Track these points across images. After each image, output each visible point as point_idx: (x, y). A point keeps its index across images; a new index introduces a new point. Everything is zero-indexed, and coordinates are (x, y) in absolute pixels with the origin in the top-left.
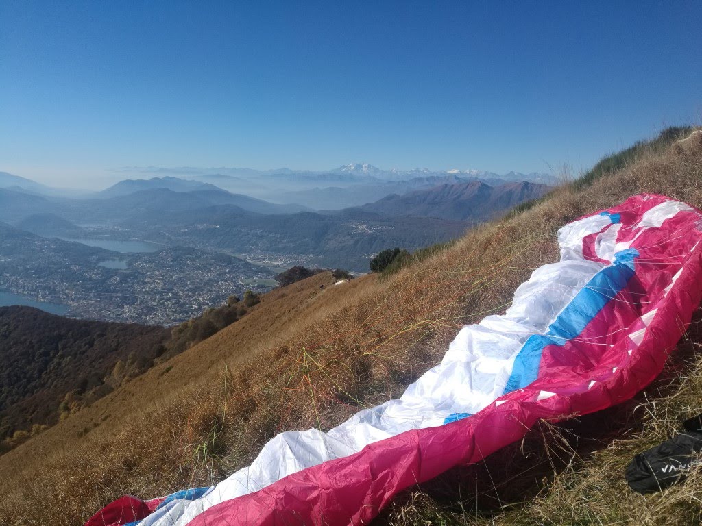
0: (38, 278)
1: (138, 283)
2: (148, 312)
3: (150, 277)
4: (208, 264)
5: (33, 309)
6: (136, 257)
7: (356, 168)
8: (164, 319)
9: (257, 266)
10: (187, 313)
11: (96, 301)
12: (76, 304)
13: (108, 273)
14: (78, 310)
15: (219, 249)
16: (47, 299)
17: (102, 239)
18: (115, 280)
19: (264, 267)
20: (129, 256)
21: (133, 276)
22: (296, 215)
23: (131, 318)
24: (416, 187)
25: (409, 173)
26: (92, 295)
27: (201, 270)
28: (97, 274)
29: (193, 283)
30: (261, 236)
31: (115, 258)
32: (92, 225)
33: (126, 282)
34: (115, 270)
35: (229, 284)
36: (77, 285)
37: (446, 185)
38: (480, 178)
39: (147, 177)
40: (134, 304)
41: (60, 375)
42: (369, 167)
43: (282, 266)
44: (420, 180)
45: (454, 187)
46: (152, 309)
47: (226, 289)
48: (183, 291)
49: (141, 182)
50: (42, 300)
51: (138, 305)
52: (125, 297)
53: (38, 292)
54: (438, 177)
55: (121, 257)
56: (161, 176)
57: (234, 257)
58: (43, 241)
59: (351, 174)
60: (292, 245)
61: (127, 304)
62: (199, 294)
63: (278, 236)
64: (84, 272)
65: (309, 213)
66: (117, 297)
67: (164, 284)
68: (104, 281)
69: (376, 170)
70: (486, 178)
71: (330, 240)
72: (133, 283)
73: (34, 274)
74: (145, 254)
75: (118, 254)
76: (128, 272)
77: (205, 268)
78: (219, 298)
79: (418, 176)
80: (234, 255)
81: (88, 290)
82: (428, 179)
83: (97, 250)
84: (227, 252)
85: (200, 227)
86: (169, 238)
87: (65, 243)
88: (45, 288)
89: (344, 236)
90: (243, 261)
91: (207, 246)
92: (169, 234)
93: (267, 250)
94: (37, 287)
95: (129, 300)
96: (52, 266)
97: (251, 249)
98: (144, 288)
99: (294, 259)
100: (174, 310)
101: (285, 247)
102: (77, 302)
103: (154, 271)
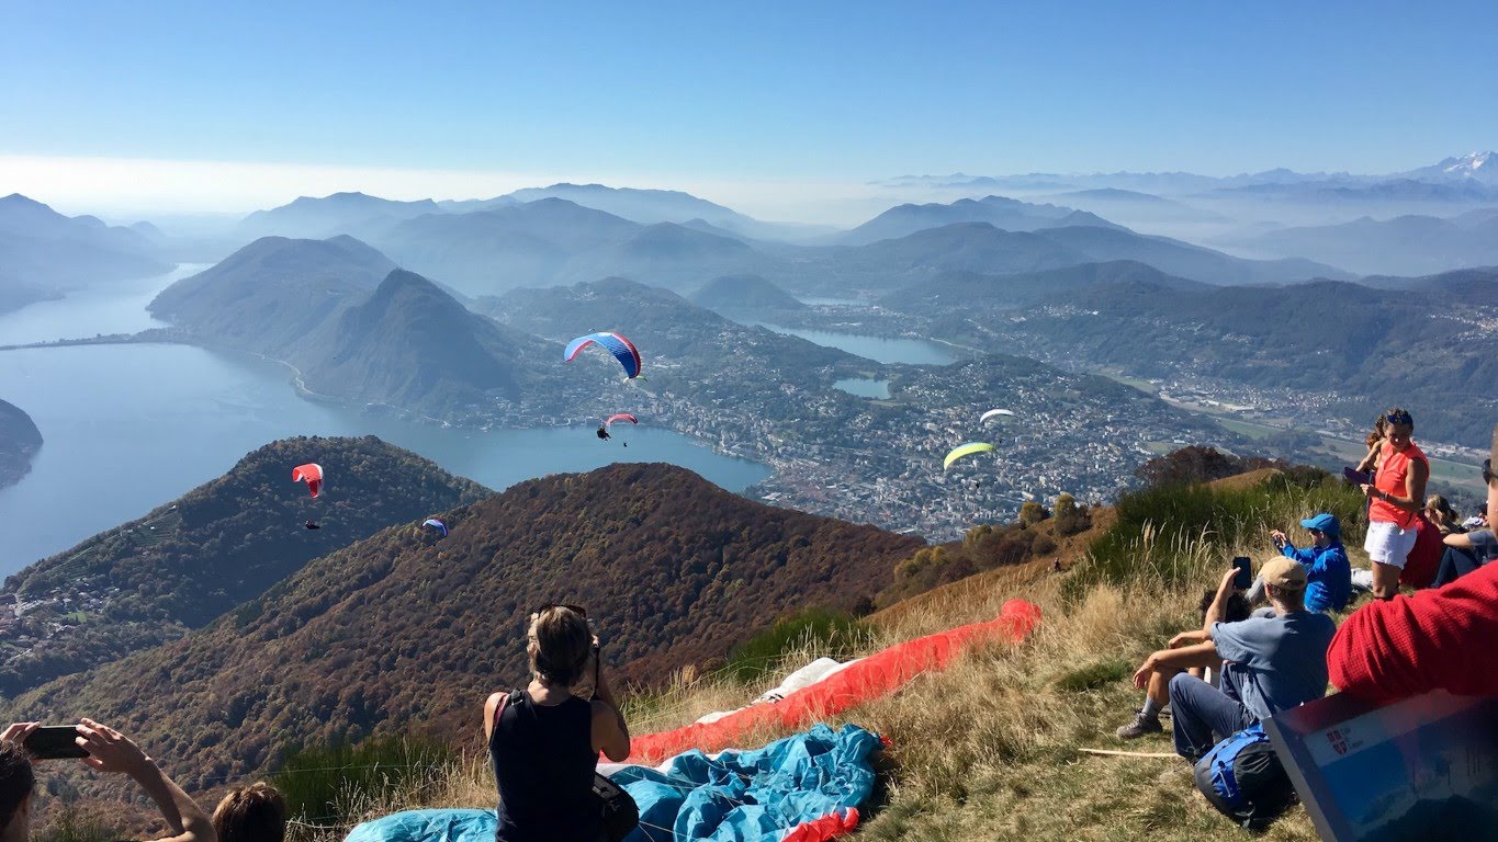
0: (722, 405)
1: (909, 432)
2: (924, 497)
3: (934, 421)
4: (1065, 400)
6: (909, 374)
7: (1489, 163)
8: (959, 516)
9: (1184, 413)
10: (1009, 508)
11: (822, 464)
12: (784, 465)
13: (851, 405)
14: (788, 479)
15: (1097, 367)
16: (734, 451)
17: (844, 332)
18: (862, 421)
19: (1203, 416)
20: (894, 370)
21: (900, 416)
22: (1298, 288)
23: (889, 506)
26: (815, 449)
27: (1049, 412)
28: (829, 405)
29: (1027, 440)
30: (1201, 340)
31: (867, 374)
32: (828, 302)
33: (886, 428)
34: (865, 399)
35: (1110, 451)
36: (789, 426)
39: (948, 198)
40: (897, 476)
43: (1250, 416)
46: (933, 492)
47: (1104, 461)
48: (1004, 459)
49: (935, 209)
50: (725, 451)
51: (906, 479)
52: (881, 460)
53: (720, 436)
55: (879, 371)
56: (978, 194)
57: (1129, 387)
58: (736, 332)
60: (1280, 364)
61: (883, 476)
62: (1039, 467)
63: (1243, 339)
64: (803, 400)
65: (1335, 284)
66: (864, 458)
68: (840, 422)
72: (898, 432)
73: (715, 396)
74: (929, 368)
75: (871, 364)
76: (891, 405)
77: (1058, 409)
78: (1084, 481)
80: (1127, 383)
81: (809, 438)
83: (835, 355)
84: (1114, 373)
85: (1054, 312)
86: (984, 337)
87: (774, 337)
88: (731, 427)
89: (1436, 348)
90: (1148, 396)
91: (1067, 358)
92: (984, 325)
93: (1214, 373)
94: (718, 425)
95: (888, 467)
96: (746, 383)
97: (1172, 369)
98: (921, 443)
99: (1287, 399)
100: (980, 498)
101: (1261, 369)
102: (788, 460)
103: (944, 406)
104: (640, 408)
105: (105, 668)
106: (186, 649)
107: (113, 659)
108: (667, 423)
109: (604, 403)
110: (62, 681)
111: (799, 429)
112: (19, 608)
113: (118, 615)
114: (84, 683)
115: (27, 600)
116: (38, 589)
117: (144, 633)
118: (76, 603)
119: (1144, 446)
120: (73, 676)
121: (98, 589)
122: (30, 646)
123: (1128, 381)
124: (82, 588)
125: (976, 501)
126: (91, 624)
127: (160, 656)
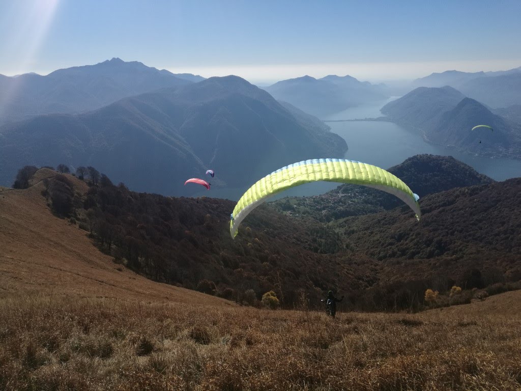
105: (362, 216)
106: (386, 215)
107: (364, 214)
110: (350, 217)
112: (340, 195)
113: (366, 202)
114: (356, 219)
115: (343, 193)
116: (345, 191)
117: (373, 208)
118: (355, 196)
120: (353, 217)
121: (362, 193)
122: (342, 206)
124: (357, 192)
126: (358, 203)
127: (378, 216)
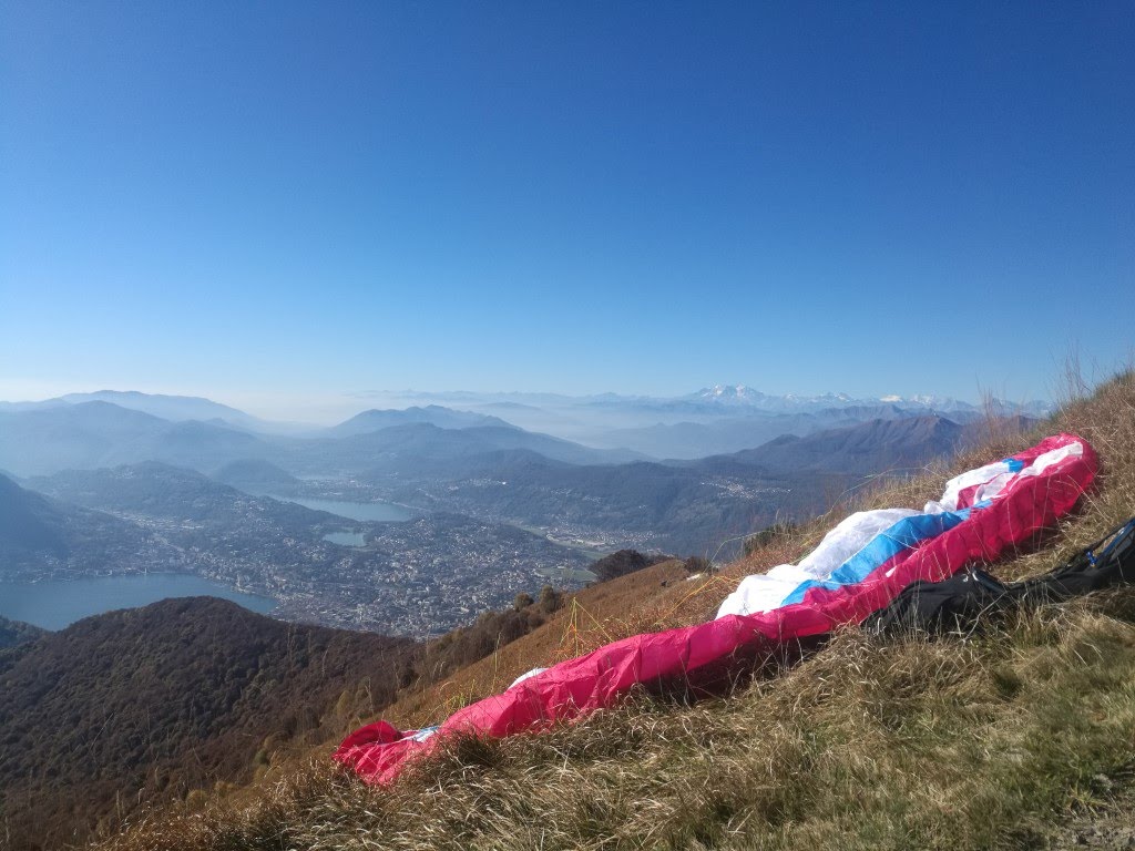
0: (238, 556)
1: (380, 569)
2: (392, 616)
3: (398, 561)
4: (487, 542)
5: (227, 603)
6: (379, 528)
7: (725, 392)
8: (417, 628)
9: (563, 548)
10: (452, 620)
11: (316, 596)
12: (287, 598)
13: (336, 552)
14: (290, 608)
15: (506, 519)
16: (248, 589)
17: (330, 499)
18: (345, 563)
19: (574, 550)
20: (368, 526)
21: (373, 558)
22: (629, 466)
23: (366, 624)
24: (828, 424)
25: (814, 401)
26: (310, 585)
27: (477, 551)
28: (320, 552)
29: (463, 571)
30: (570, 500)
31: (349, 529)
32: (318, 478)
33: (363, 567)
34: (347, 547)
35: (518, 575)
36: (290, 569)
37: (879, 422)
38: (938, 409)
39: (402, 406)
40: (372, 602)
41: (258, 708)
42: (747, 390)
43: (602, 549)
44: (833, 412)
45: (892, 426)
46: (398, 612)
47: (514, 584)
48: (447, 585)
49: (393, 413)
50: (241, 590)
51: (378, 604)
52: (360, 591)
53: (236, 578)
54: (865, 408)
55: (357, 527)
56: (423, 404)
57: (528, 532)
58: (248, 501)
59: (716, 402)
60: (619, 514)
61: (361, 602)
62: (472, 590)
63: (597, 499)
64: (301, 549)
65: (647, 464)
66: (347, 590)
67: (420, 572)
68: (329, 564)
69: (759, 396)
70: (947, 410)
71: (680, 507)
72: (372, 570)
73: (232, 549)
74: (393, 524)
75: (351, 522)
76: (366, 551)
77: (483, 548)
78: (502, 597)
79: (828, 407)
80: (529, 529)
81: (306, 577)
82: (847, 411)
83: (323, 517)
84: (518, 523)
85: (477, 483)
86: (431, 501)
87: (279, 504)
88: (245, 572)
89: (705, 503)
90: (541, 538)
91: (487, 514)
92: (431, 493)
93: (580, 522)
94: (234, 570)
95: (365, 595)
96: (258, 538)
97: (554, 519)
98: (388, 577)
99: (622, 537)
100: (432, 614)
101: (605, 519)
102: (289, 595)
103: (405, 550)
104: (171, 560)
108: (193, 570)
109: (140, 557)
111: (298, 570)
119: (539, 571)
123: (526, 528)
125: (429, 616)
